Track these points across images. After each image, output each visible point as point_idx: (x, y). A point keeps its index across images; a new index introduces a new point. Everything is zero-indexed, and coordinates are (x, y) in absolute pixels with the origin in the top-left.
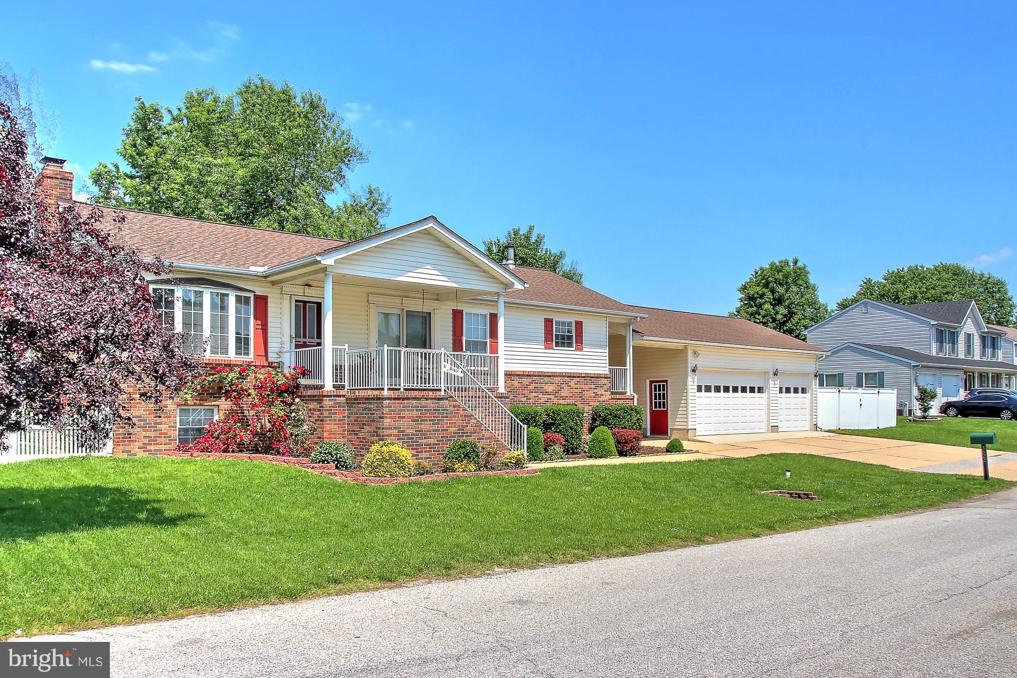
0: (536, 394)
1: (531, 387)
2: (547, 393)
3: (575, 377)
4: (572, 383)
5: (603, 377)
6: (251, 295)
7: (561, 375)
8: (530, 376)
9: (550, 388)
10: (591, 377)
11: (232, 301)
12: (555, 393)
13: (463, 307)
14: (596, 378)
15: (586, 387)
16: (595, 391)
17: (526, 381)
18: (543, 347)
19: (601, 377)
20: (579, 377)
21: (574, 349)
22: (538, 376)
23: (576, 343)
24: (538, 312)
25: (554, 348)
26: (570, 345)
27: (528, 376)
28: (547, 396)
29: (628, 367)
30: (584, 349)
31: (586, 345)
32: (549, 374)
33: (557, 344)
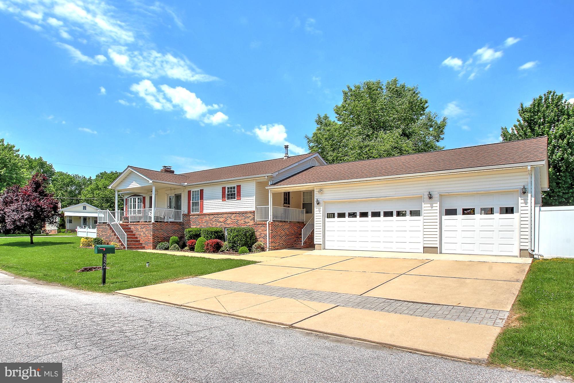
0: (215, 223)
1: (214, 220)
2: (221, 222)
3: (234, 214)
4: (232, 217)
5: (249, 213)
6: (142, 197)
7: (226, 213)
8: (213, 214)
9: (221, 220)
10: (243, 213)
11: (137, 199)
12: (224, 222)
13: (190, 189)
14: (245, 213)
15: (240, 218)
16: (245, 220)
17: (211, 217)
18: (222, 201)
19: (248, 213)
20: (236, 214)
21: (236, 200)
22: (217, 214)
23: (237, 196)
24: (219, 185)
25: (226, 200)
26: (234, 198)
27: (212, 214)
28: (220, 223)
29: (269, 206)
30: (241, 199)
31: (243, 196)
32: (221, 213)
33: (228, 199)
